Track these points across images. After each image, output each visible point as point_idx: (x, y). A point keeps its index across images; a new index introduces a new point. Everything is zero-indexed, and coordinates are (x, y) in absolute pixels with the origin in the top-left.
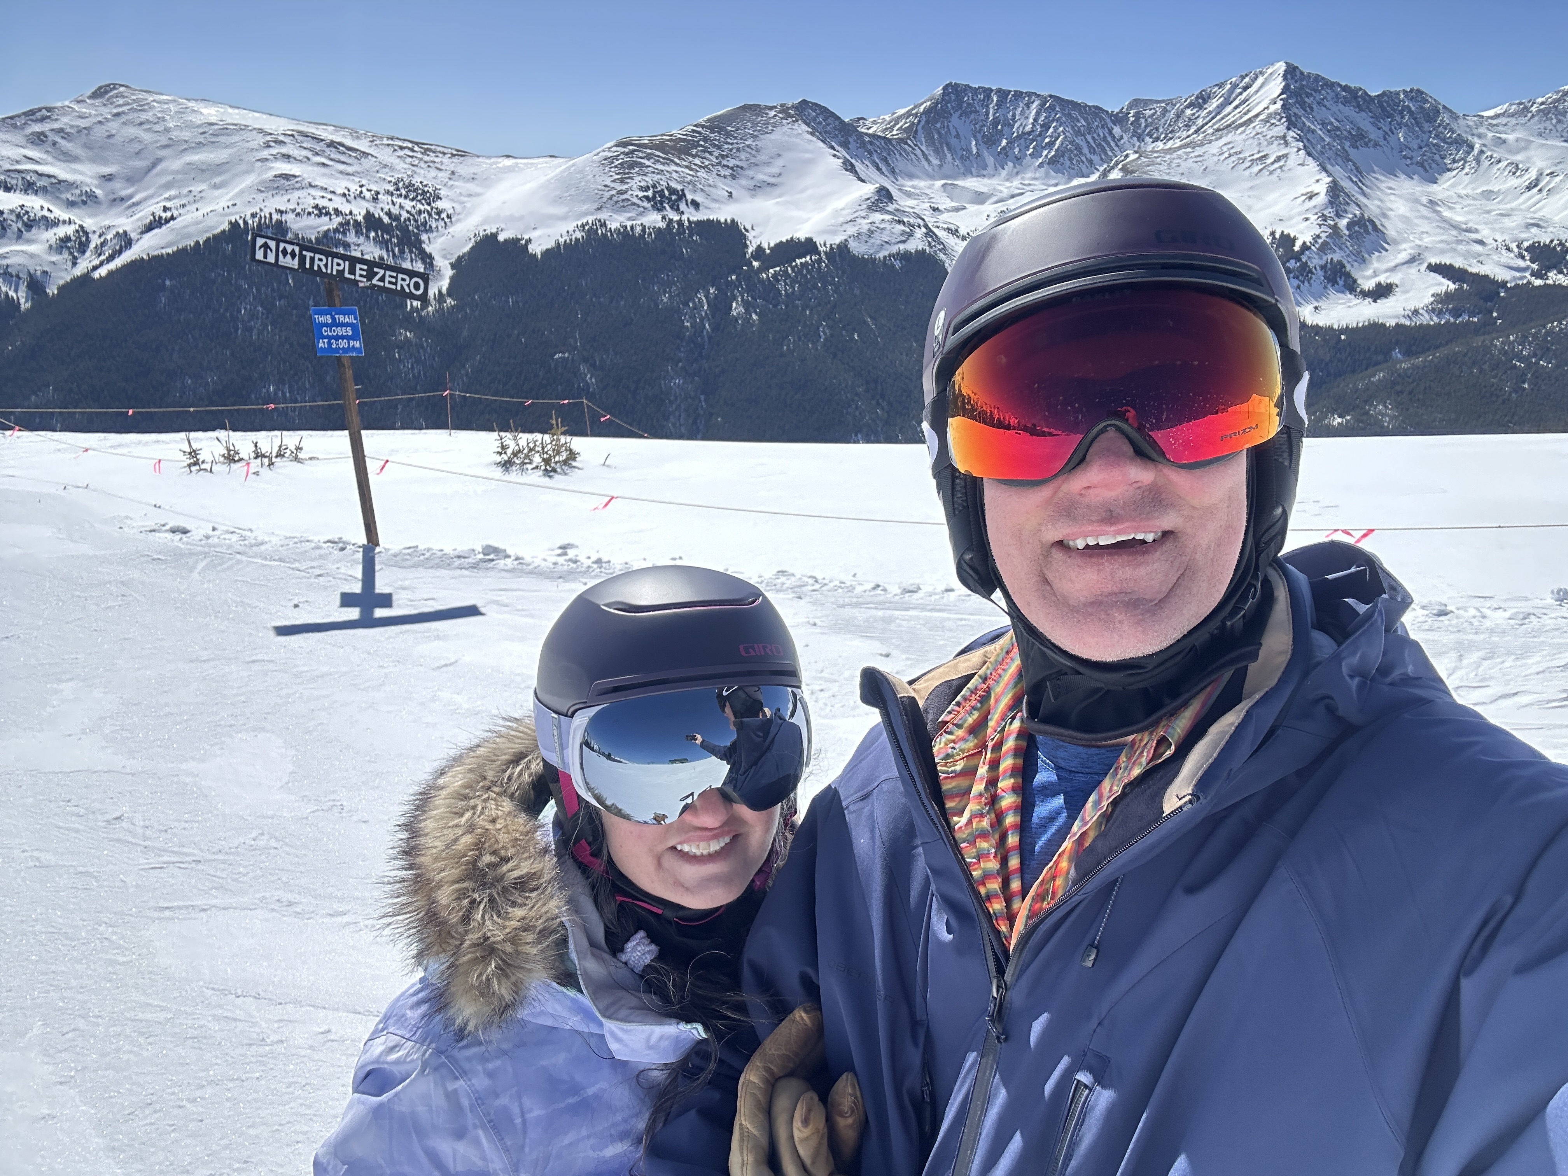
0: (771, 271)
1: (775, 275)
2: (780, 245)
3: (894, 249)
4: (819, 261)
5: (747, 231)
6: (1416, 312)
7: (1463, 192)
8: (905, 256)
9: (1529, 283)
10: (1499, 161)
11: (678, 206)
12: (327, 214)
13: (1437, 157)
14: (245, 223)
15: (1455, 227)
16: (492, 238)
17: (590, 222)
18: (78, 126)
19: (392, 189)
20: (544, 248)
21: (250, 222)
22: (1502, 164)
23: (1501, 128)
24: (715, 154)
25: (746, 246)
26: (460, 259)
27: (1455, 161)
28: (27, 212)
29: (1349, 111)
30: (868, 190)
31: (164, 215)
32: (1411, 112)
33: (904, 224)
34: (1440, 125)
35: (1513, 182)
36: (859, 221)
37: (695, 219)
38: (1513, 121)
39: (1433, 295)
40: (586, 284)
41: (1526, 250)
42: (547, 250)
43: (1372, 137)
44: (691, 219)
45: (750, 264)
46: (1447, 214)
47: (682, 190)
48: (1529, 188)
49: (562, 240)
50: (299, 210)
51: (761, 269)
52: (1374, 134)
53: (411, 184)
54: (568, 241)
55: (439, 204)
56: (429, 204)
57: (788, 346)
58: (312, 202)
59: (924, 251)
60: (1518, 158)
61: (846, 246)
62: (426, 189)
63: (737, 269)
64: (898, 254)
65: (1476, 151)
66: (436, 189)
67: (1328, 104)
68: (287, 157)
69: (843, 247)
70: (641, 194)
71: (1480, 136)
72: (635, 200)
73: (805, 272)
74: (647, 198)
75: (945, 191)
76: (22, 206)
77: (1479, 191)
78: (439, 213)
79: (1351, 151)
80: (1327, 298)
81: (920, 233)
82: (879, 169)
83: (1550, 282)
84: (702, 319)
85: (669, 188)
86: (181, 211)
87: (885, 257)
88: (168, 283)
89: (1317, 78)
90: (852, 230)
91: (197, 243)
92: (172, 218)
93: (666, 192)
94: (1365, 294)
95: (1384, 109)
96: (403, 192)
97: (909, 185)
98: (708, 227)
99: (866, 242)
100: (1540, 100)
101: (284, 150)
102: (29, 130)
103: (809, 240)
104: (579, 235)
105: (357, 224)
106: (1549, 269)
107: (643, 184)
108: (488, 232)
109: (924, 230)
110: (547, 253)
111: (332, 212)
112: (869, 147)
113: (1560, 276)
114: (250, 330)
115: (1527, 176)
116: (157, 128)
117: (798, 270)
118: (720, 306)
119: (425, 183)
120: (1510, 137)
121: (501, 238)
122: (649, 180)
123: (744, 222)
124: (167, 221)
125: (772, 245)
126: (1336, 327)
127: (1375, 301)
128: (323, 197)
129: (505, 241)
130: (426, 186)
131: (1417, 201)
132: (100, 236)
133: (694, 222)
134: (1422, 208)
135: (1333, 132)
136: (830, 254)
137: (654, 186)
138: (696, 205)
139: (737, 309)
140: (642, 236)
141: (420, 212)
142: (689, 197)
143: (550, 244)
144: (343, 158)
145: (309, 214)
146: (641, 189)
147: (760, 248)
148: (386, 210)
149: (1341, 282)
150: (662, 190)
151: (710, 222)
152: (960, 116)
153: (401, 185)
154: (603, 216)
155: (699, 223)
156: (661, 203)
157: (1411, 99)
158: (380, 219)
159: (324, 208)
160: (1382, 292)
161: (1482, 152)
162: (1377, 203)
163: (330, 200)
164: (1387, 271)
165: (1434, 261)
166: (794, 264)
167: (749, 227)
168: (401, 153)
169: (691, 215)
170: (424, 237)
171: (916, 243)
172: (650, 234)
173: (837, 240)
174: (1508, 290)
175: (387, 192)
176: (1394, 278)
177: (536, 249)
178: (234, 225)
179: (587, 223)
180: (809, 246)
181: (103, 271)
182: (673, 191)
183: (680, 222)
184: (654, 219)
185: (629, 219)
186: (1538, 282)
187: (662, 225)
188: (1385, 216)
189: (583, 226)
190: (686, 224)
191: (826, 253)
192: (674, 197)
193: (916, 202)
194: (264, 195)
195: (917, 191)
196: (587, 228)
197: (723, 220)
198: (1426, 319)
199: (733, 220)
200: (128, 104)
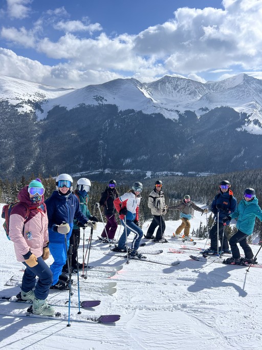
1: (125, 117)
2: (126, 110)
4: (135, 114)
12: (19, 99)
16: (58, 106)
19: (34, 94)
24: (111, 89)
25: (118, 110)
26: (50, 111)
29: (259, 85)
33: (155, 107)
36: (145, 106)
42: (71, 110)
45: (119, 115)
47: (103, 97)
49: (74, 108)
50: (12, 98)
53: (39, 93)
56: (43, 98)
58: (15, 97)
59: (160, 113)
62: (43, 95)
63: (115, 115)
64: (154, 114)
67: (254, 83)
69: (141, 112)
72: (92, 99)
74: (95, 98)
78: (45, 100)
82: (149, 94)
84: (107, 127)
85: (100, 96)
87: (151, 114)
90: (143, 108)
96: (37, 95)
99: (146, 111)
101: (9, 84)
103: (133, 110)
105: (26, 102)
107: (94, 95)
109: (160, 108)
112: (147, 89)
117: (130, 116)
118: (111, 124)
128: (18, 95)
129: (61, 107)
136: (138, 113)
137: (97, 96)
141: (41, 100)
142: (105, 99)
144: (23, 87)
147: (121, 111)
148: (33, 99)
149: (258, 124)
151: (109, 105)
154: (84, 102)
156: (98, 100)
158: (31, 101)
167: (119, 106)
169: (105, 103)
170: (41, 105)
171: (158, 111)
172: (95, 107)
173: (139, 110)
183: (102, 104)
184: (96, 103)
185: (90, 103)
187: (98, 105)
192: (101, 99)
194: (4, 94)
196: (80, 105)
197: (112, 104)
199: (115, 104)
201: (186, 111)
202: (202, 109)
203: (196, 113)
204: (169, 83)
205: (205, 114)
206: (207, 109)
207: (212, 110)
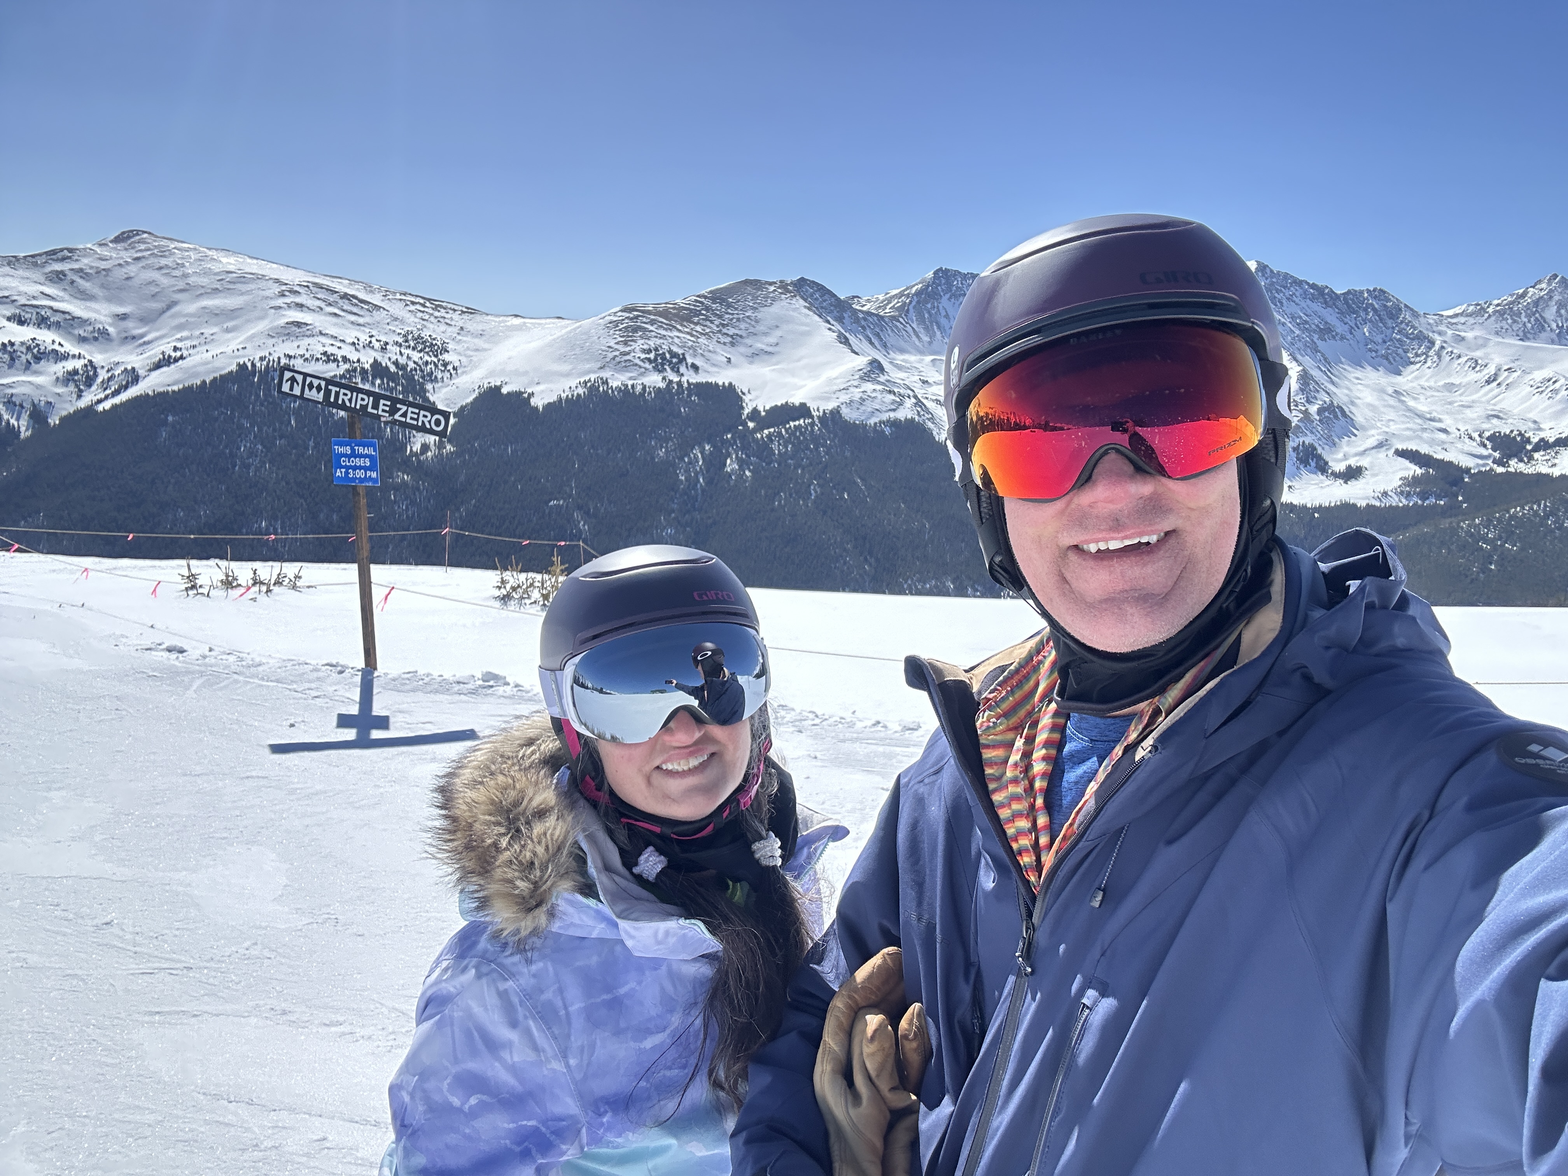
0: (766, 432)
1: (769, 436)
2: (775, 409)
3: (885, 417)
4: (813, 424)
5: (744, 394)
6: (1385, 494)
7: (1426, 384)
8: (895, 424)
9: (1491, 470)
10: (1459, 357)
11: (678, 368)
12: (335, 360)
13: (1400, 351)
14: (253, 365)
15: (1420, 416)
16: (495, 391)
17: (592, 380)
18: (97, 268)
19: (400, 340)
20: (546, 402)
21: (258, 365)
22: (1463, 360)
23: (1460, 327)
24: (716, 322)
25: (743, 408)
26: (462, 408)
27: (1417, 355)
28: (38, 345)
29: (1317, 307)
30: (861, 361)
31: (173, 354)
32: (1374, 310)
33: (894, 394)
34: (1402, 322)
35: (1473, 376)
36: (852, 389)
37: (694, 381)
38: (1471, 320)
39: (1401, 479)
40: (585, 436)
41: (1488, 439)
42: (549, 404)
43: (1339, 330)
44: (691, 381)
45: (744, 424)
46: (1411, 403)
47: (683, 354)
48: (1488, 382)
49: (564, 396)
50: (307, 356)
51: (755, 430)
52: (1340, 328)
53: (419, 337)
54: (570, 396)
55: (446, 357)
56: (436, 356)
57: (780, 502)
58: (322, 349)
59: (913, 420)
60: (1477, 354)
61: (838, 412)
62: (434, 342)
63: (731, 428)
64: (888, 421)
65: (1437, 347)
66: (444, 342)
67: (1297, 300)
68: (300, 306)
69: (836, 413)
70: (643, 356)
71: (1440, 333)
72: (637, 361)
73: (798, 434)
74: (649, 360)
75: (934, 365)
76: (34, 339)
77: (1441, 383)
78: (445, 365)
79: (1320, 343)
80: (1300, 478)
81: (909, 403)
82: (871, 343)
83: (1511, 470)
84: (696, 473)
85: (670, 352)
86: (191, 351)
87: (875, 424)
88: (170, 418)
89: (1286, 276)
90: (844, 397)
91: (204, 382)
92: (182, 357)
93: (668, 356)
94: (1336, 475)
95: (1349, 306)
96: (412, 344)
97: (899, 358)
98: (707, 390)
99: (858, 409)
100: (1496, 302)
101: (298, 300)
102: (48, 269)
103: (803, 405)
104: (581, 391)
105: (364, 372)
106: (1510, 457)
107: (646, 347)
108: (492, 385)
109: (913, 400)
110: (549, 406)
111: (340, 360)
112: (863, 323)
113: (1521, 465)
114: (248, 467)
115: (1486, 371)
116: (177, 273)
117: (792, 432)
118: (715, 463)
119: (434, 336)
120: (1469, 335)
121: (505, 390)
122: (652, 343)
123: (741, 386)
124: (176, 360)
125: (767, 408)
126: (1309, 505)
127: (1346, 482)
128: (332, 345)
129: (508, 393)
130: (434, 339)
131: (1383, 391)
132: (108, 371)
133: (693, 384)
134: (1387, 398)
135: (1302, 325)
136: (823, 419)
137: (656, 350)
138: (695, 368)
139: (731, 465)
140: (642, 394)
141: (427, 363)
142: (690, 360)
143: (553, 398)
144: (355, 310)
145: (317, 359)
146: (644, 351)
147: (755, 411)
148: (393, 359)
149: (1313, 464)
150: (664, 354)
151: (708, 385)
152: (949, 299)
153: (410, 337)
154: (605, 374)
155: (698, 385)
156: (663, 364)
157: (1375, 297)
158: (387, 367)
159: (332, 355)
160: (1352, 474)
161: (1442, 347)
162: (1346, 391)
163: (339, 348)
164: (1356, 455)
165: (1401, 446)
166: (788, 426)
167: (745, 391)
168: (412, 308)
169: (690, 378)
170: (429, 387)
171: (906, 413)
172: (650, 393)
173: (830, 406)
174: (1472, 476)
175: (397, 343)
176: (1364, 462)
177: (538, 402)
178: (242, 367)
179: (590, 380)
180: (803, 411)
181: (107, 405)
182: (674, 355)
183: (679, 384)
184: (654, 380)
185: (631, 378)
186: (1500, 470)
187: (662, 385)
188: (1353, 403)
189: (585, 383)
190: (686, 385)
191: (819, 417)
192: (674, 360)
193: (906, 375)
194: (274, 340)
195: (908, 365)
196: (589, 384)
197: (721, 383)
198: (1395, 501)
199: (730, 384)
200: (149, 250)
204: (954, 296)
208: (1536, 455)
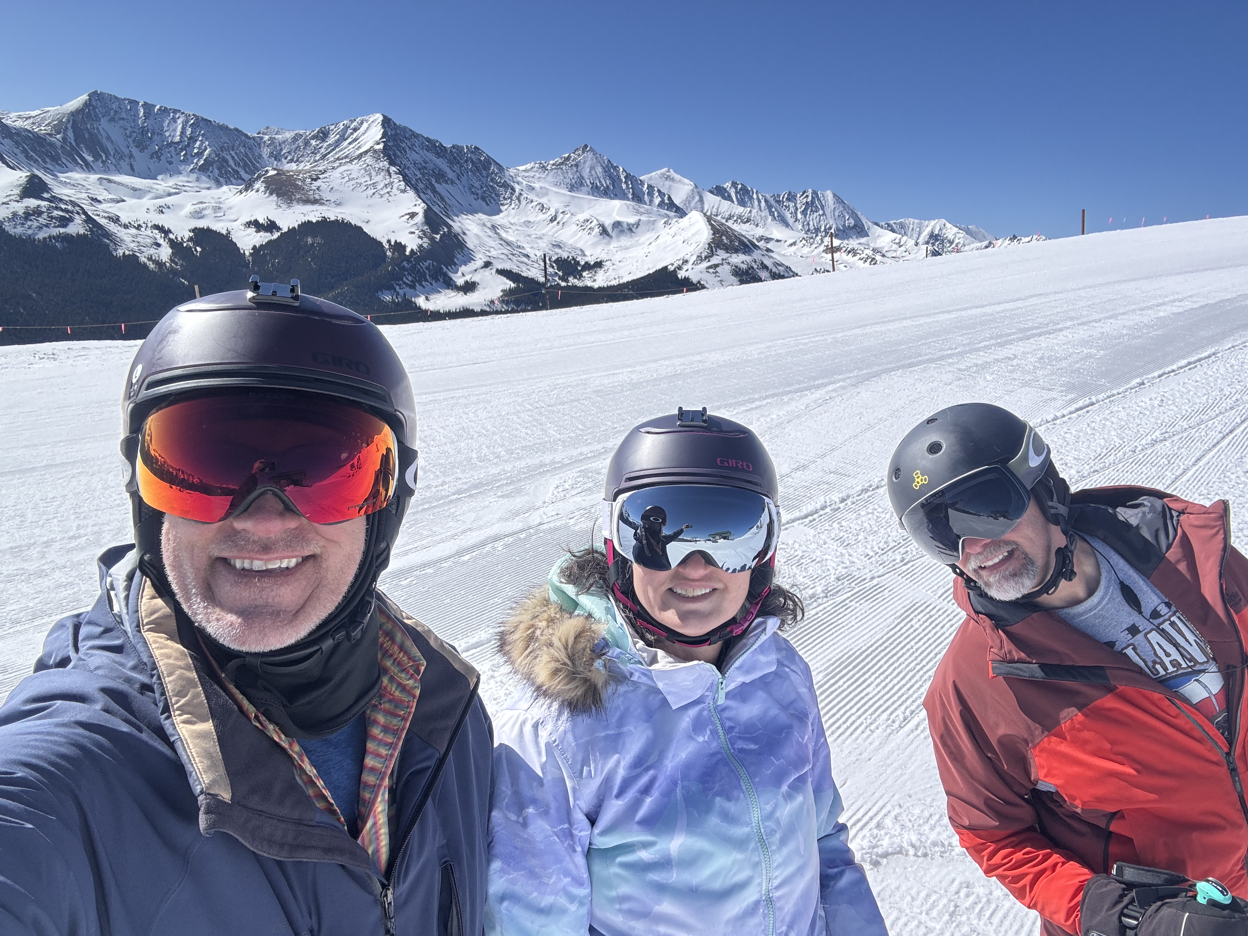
3: (53, 232)
6: (492, 302)
8: (66, 239)
9: (558, 284)
10: (532, 201)
13: (493, 195)
15: (509, 244)
22: (534, 204)
23: (531, 179)
27: (505, 199)
29: (430, 156)
32: (472, 162)
34: (492, 173)
35: (541, 216)
38: (537, 175)
39: (502, 291)
41: (554, 262)
43: (450, 176)
48: (552, 221)
59: (86, 235)
60: (544, 200)
64: (59, 236)
65: (517, 194)
67: (416, 149)
71: (518, 183)
75: (101, 184)
77: (522, 221)
80: (434, 292)
81: (79, 220)
83: (570, 284)
89: (406, 129)
94: (459, 289)
95: (455, 158)
97: (62, 177)
99: (23, 224)
100: (551, 162)
106: (569, 275)
109: (83, 216)
115: (549, 213)
120: (537, 185)
126: (442, 311)
127: (465, 294)
131: (484, 225)
134: (488, 231)
149: (441, 280)
152: (109, 121)
157: (472, 152)
160: (469, 287)
162: (459, 224)
164: (470, 273)
165: (500, 267)
176: (476, 278)
186: (563, 284)
188: (464, 234)
201: (194, 230)
202: (256, 225)
203: (235, 238)
204: (112, 120)
205: (270, 242)
206: (271, 226)
207: (292, 231)
208: (584, 274)
